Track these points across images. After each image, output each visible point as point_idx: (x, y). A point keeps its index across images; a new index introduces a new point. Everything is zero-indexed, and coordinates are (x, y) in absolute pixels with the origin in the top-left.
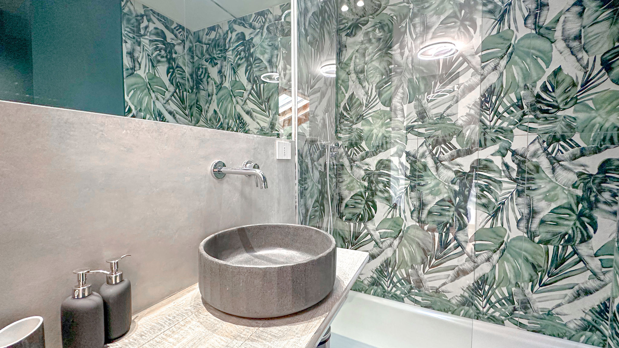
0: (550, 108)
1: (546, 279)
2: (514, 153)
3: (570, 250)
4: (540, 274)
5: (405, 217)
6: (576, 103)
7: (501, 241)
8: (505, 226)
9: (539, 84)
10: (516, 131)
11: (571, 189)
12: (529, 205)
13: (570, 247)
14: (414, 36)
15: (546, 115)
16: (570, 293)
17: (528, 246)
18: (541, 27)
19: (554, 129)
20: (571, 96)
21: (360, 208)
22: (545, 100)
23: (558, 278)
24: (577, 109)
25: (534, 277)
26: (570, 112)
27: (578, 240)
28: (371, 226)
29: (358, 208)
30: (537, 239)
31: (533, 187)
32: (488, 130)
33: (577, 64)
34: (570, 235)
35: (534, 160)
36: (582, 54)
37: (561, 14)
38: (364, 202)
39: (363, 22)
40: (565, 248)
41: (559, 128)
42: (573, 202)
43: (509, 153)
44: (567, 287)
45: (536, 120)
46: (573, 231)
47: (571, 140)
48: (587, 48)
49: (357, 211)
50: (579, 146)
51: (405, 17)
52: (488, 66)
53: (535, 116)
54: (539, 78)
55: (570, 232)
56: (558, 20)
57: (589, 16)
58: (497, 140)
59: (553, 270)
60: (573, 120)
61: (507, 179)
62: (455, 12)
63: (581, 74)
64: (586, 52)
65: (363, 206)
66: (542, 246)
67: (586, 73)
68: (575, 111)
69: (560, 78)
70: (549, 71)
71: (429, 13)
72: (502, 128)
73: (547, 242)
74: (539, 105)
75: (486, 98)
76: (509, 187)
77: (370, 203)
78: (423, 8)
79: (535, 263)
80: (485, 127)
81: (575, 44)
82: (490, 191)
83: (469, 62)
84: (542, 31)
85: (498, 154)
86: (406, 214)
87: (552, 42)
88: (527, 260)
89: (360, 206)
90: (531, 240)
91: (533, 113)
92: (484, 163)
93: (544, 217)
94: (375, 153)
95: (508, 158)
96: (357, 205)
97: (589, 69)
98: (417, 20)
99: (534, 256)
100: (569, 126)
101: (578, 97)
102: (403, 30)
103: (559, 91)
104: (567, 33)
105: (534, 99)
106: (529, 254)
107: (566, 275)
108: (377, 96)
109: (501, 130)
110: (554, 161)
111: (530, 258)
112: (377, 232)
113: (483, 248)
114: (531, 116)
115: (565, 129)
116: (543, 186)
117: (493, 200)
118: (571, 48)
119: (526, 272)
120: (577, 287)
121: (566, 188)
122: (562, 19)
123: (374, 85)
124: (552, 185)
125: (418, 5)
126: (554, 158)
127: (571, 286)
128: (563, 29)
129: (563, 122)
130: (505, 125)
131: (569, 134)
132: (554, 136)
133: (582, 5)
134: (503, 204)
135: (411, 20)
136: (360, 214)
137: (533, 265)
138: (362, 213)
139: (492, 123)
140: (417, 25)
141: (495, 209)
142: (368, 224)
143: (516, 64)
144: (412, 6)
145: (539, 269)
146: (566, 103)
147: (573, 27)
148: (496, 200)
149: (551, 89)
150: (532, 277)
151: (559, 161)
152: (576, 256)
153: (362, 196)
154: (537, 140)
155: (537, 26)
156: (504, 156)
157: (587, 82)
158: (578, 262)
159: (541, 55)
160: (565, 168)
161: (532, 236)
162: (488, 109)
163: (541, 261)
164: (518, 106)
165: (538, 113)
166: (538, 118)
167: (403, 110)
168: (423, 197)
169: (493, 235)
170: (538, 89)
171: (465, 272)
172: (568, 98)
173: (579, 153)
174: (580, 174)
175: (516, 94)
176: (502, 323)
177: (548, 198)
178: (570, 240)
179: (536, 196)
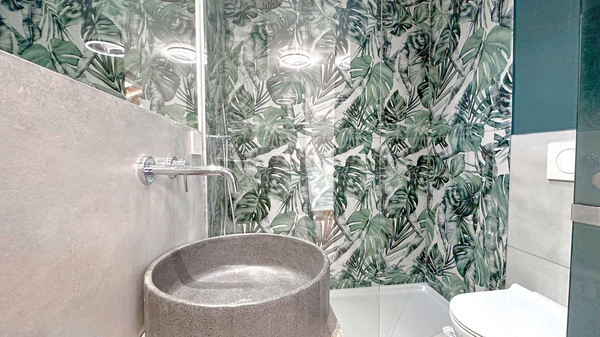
0: (393, 119)
1: (394, 243)
2: (373, 151)
3: (405, 219)
4: (390, 240)
5: (297, 210)
6: (406, 117)
7: (367, 220)
8: (369, 208)
9: (386, 101)
10: (374, 134)
11: (404, 176)
12: (382, 190)
13: (405, 217)
14: (301, 43)
15: (390, 124)
16: (406, 250)
17: (383, 221)
18: (387, 59)
19: (395, 135)
20: (403, 112)
21: (254, 207)
22: (390, 113)
23: (400, 241)
24: (406, 121)
25: (387, 243)
26: (402, 123)
27: (409, 211)
28: (264, 224)
29: (252, 207)
30: (387, 215)
31: (385, 176)
32: (357, 133)
33: (406, 90)
34: (405, 209)
35: (385, 156)
36: (408, 84)
37: (397, 52)
38: (257, 200)
39: (251, 14)
40: (402, 218)
41: (397, 133)
42: (406, 185)
43: (370, 152)
44: (404, 246)
45: (385, 127)
46: (407, 206)
47: (404, 143)
48: (411, 80)
49: (250, 210)
50: (408, 147)
51: (293, 23)
52: (356, 82)
53: (384, 124)
54: (386, 97)
55: (405, 207)
56: (396, 57)
57: (411, 58)
58: (363, 141)
59: (398, 236)
60: (404, 129)
61: (369, 172)
62: (332, 30)
63: (408, 97)
64: (411, 82)
65: (256, 205)
66: (390, 219)
67: (410, 97)
68: (406, 123)
69: (397, 98)
70: (392, 92)
71: (313, 25)
72: (365, 132)
73: (393, 216)
74: (386, 116)
75: (355, 107)
76: (371, 177)
77: (264, 201)
78: (307, 18)
79: (387, 233)
80: (355, 130)
81: (405, 76)
82: (359, 182)
83: (343, 76)
84: (388, 62)
85: (363, 152)
86: (298, 208)
87: (393, 72)
88: (382, 231)
89: (253, 205)
90: (384, 215)
91: (383, 122)
92: (355, 159)
93: (391, 198)
94: (267, 150)
95: (370, 156)
96: (250, 204)
97: (412, 95)
98: (303, 28)
99: (387, 227)
100: (402, 132)
101: (407, 113)
102: (291, 34)
103: (397, 107)
104: (401, 67)
105: (384, 111)
106: (384, 226)
107: (404, 238)
108: (268, 93)
109: (365, 133)
110: (395, 157)
111: (384, 230)
112: (271, 229)
113: (357, 227)
114: (382, 124)
115: (401, 135)
116: (390, 175)
117: (361, 188)
118: (403, 78)
119: (382, 240)
120: (409, 245)
121: (402, 176)
122: (398, 56)
123: (265, 82)
124: (395, 174)
125: (304, 14)
126: (395, 155)
127: (407, 245)
128: (399, 63)
129: (400, 130)
130: (367, 129)
131: (403, 138)
132: (395, 139)
133: (408, 50)
134: (368, 190)
135: (298, 26)
136: (253, 213)
137: (386, 235)
138: (256, 211)
139: (359, 127)
140: (304, 33)
141: (363, 195)
142: (262, 222)
143: (373, 83)
144: (298, 14)
145: (390, 237)
146: (401, 117)
147: (404, 64)
148: (363, 189)
149: (393, 106)
150: (386, 244)
151: (398, 158)
152: (408, 223)
153: (255, 194)
154: (386, 142)
155: (385, 58)
156: (367, 153)
157: (411, 103)
158: (410, 227)
159: (388, 80)
160: (402, 163)
161: (385, 212)
162: (356, 116)
163: (390, 230)
164: (375, 115)
165: (386, 122)
166: (386, 126)
167: (292, 110)
168: (312, 190)
169: (362, 216)
170: (385, 105)
171: (344, 251)
172: (402, 113)
173: (407, 151)
174: (409, 166)
175: (373, 106)
176: (370, 284)
177: (393, 185)
178: (405, 213)
179: (387, 183)
